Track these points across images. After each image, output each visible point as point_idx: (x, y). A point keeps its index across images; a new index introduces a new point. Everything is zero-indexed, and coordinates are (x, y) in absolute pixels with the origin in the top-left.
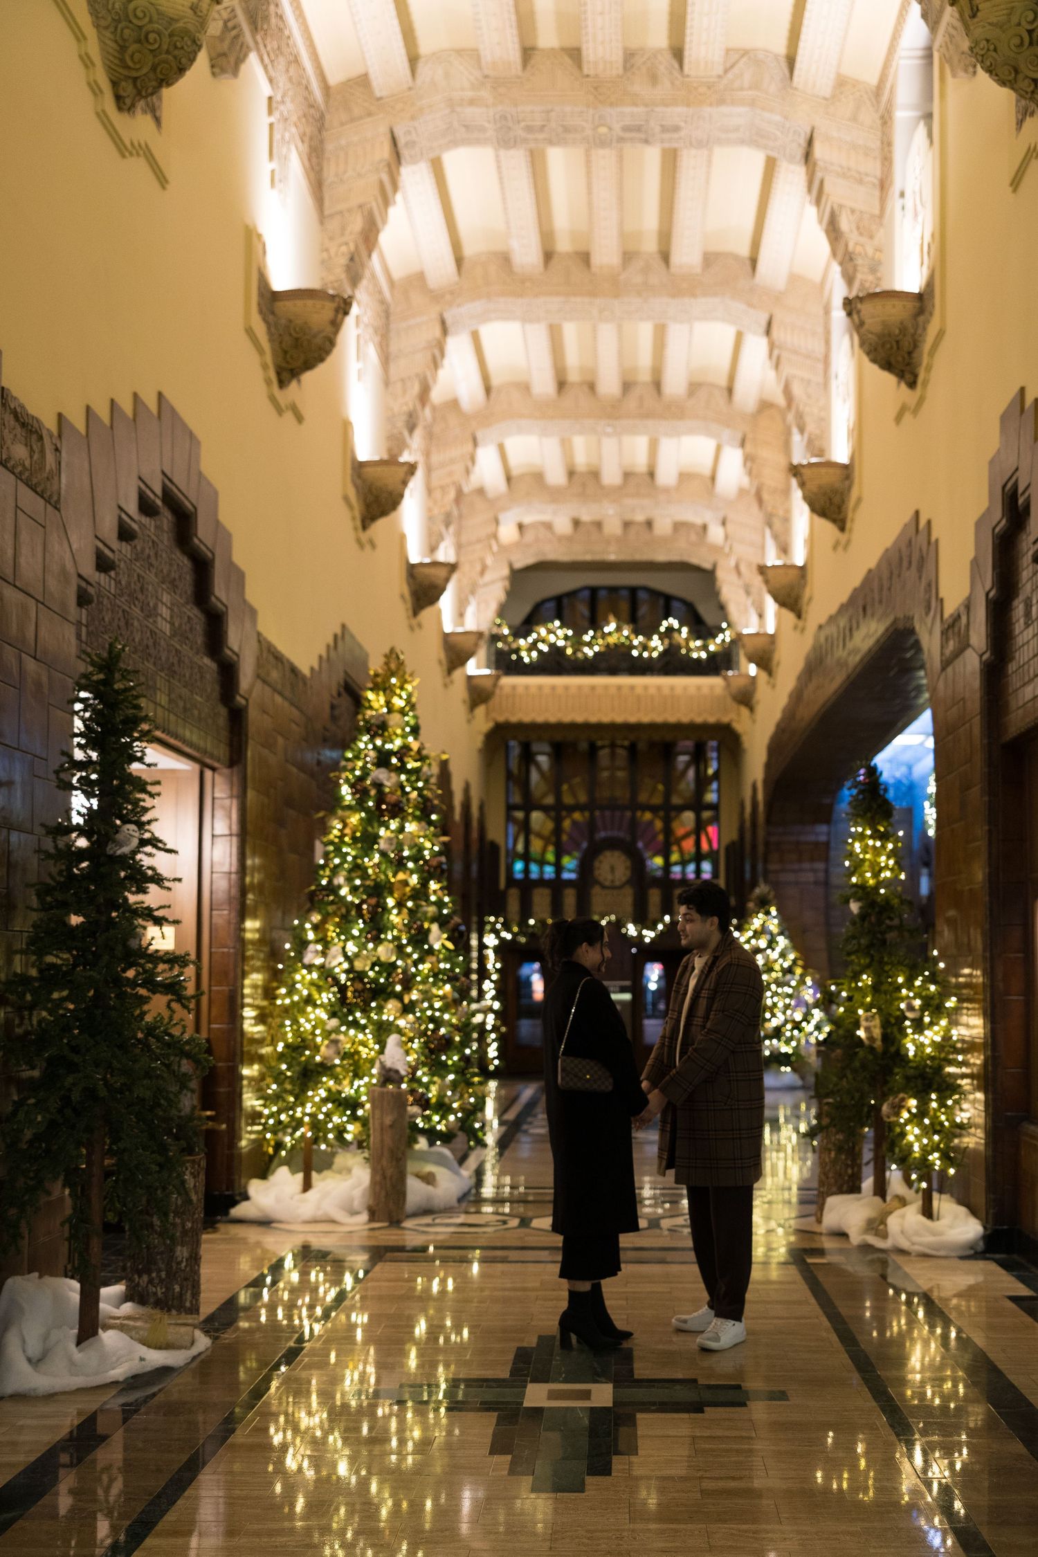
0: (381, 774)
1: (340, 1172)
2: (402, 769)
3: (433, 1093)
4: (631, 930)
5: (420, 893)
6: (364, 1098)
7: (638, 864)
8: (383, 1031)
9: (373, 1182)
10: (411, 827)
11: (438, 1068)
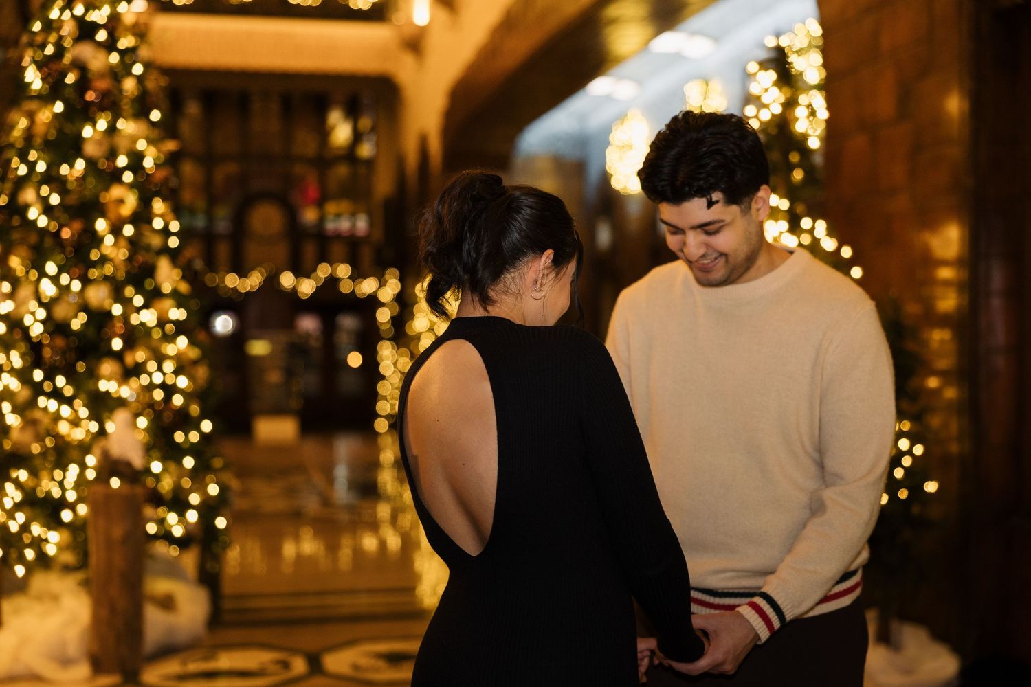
0: (86, 52)
1: (39, 598)
2: (110, 46)
3: (166, 485)
4: (287, 280)
5: (142, 217)
6: (71, 496)
7: (292, 215)
8: (101, 406)
9: (96, 620)
10: (126, 126)
11: (172, 453)
